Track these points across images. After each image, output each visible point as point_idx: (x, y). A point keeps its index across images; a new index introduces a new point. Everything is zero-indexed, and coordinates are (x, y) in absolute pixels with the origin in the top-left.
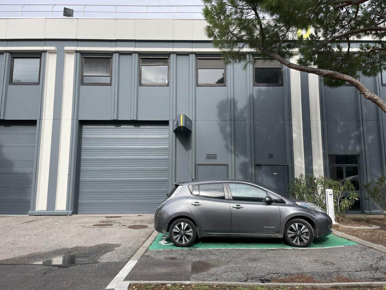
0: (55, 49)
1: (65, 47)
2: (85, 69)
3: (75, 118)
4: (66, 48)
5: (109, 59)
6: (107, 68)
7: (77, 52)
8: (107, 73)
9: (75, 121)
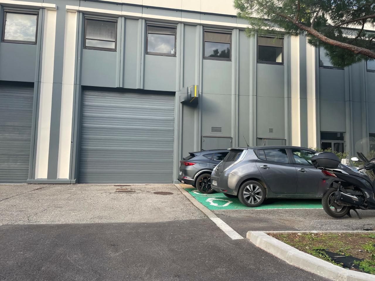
0: (55, 7)
1: (66, 6)
2: (88, 31)
3: (78, 83)
4: (68, 7)
5: (114, 23)
6: (112, 33)
7: (79, 12)
8: (111, 38)
9: (78, 86)
